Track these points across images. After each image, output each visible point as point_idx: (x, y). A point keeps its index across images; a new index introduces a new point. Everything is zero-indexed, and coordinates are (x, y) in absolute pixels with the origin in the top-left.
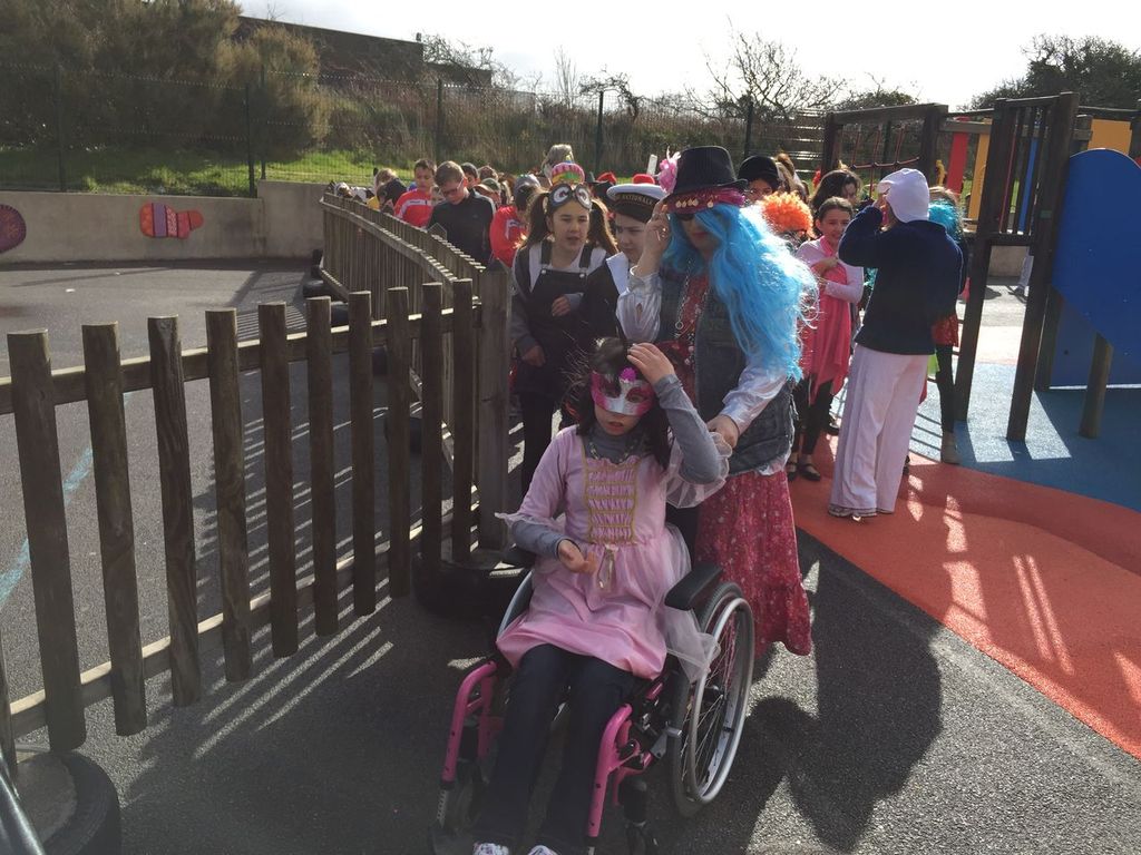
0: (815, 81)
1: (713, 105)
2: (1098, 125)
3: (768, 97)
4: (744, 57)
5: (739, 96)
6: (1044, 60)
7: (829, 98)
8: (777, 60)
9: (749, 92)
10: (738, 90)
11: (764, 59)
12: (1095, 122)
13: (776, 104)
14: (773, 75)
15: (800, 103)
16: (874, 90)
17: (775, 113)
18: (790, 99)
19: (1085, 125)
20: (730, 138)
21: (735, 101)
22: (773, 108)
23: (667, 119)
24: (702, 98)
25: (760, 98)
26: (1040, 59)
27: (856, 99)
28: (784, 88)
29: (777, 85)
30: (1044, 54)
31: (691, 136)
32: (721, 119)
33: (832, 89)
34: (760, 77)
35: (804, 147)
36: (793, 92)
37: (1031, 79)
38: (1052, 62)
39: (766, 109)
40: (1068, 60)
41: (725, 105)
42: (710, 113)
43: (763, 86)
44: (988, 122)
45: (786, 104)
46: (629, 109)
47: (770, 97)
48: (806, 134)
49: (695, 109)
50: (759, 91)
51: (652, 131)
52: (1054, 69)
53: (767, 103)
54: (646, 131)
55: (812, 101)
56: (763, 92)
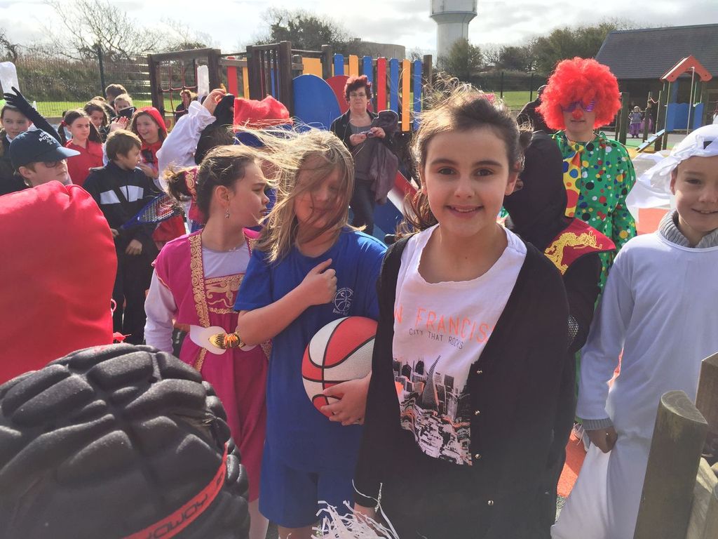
0: (143, 35)
1: (75, 51)
2: (306, 61)
3: (113, 44)
4: (90, 17)
5: (93, 44)
6: (278, 24)
7: (156, 46)
8: (114, 21)
9: (100, 41)
10: (90, 40)
11: (105, 20)
12: (303, 58)
13: (120, 49)
14: (114, 30)
15: (136, 49)
16: (183, 41)
17: (119, 56)
18: (129, 47)
19: (299, 61)
20: (91, 73)
21: (91, 48)
22: (119, 52)
23: (40, 60)
24: (66, 46)
25: (108, 45)
26: (275, 24)
27: (172, 47)
28: (123, 39)
29: (118, 36)
30: (277, 21)
31: (61, 71)
32: (82, 60)
33: (156, 40)
34: (104, 32)
35: (145, 78)
36: (130, 42)
37: (273, 35)
38: (282, 25)
39: (114, 53)
40: (291, 24)
41: (84, 49)
42: (73, 56)
43: (109, 39)
44: (245, 59)
45: (126, 49)
46: (9, 54)
47: (115, 44)
48: (144, 69)
49: (62, 53)
50: (105, 41)
51: (31, 69)
52: (283, 30)
53: (113, 49)
54: (26, 69)
55: (145, 48)
56: (109, 42)
